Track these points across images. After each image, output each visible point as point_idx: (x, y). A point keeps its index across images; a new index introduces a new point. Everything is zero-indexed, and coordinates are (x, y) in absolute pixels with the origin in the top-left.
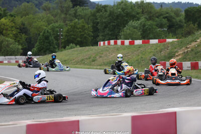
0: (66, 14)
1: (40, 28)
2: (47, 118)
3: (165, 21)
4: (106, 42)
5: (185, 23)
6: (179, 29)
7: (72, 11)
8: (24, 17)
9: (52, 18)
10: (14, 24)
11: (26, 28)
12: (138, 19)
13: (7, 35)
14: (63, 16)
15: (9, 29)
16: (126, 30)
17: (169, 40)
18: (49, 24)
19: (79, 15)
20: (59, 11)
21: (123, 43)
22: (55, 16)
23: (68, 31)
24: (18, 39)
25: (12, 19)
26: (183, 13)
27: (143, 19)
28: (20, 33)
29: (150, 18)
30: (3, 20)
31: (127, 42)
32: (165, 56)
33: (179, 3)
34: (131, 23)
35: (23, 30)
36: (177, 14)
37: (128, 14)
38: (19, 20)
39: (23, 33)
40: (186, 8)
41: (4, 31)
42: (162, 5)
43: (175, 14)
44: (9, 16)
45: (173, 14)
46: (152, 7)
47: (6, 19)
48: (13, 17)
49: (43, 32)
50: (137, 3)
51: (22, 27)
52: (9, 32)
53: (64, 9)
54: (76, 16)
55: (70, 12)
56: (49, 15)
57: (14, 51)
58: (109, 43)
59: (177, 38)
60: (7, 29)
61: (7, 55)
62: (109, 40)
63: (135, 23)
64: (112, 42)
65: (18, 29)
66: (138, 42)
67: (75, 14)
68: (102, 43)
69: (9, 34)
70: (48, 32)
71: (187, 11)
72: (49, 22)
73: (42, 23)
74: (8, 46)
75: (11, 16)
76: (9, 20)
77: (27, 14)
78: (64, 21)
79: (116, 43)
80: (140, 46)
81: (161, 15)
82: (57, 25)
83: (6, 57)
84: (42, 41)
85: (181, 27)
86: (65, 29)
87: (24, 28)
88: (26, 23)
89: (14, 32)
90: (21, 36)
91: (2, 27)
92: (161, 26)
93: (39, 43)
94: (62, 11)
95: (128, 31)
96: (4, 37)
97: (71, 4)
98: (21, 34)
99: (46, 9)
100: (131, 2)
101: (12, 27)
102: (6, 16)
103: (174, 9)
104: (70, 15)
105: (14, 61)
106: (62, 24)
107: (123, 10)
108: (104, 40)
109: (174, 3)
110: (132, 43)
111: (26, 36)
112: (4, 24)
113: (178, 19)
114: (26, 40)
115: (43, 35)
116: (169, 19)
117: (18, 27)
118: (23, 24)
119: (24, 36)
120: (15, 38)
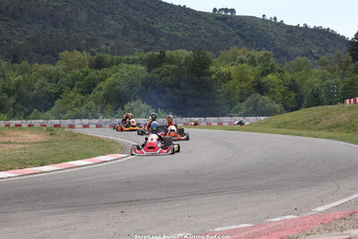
0: (345, 70)
1: (312, 85)
7: (352, 67)
8: (295, 73)
9: (328, 73)
10: (281, 81)
11: (296, 85)
14: (341, 71)
15: (277, 86)
18: (324, 81)
20: (337, 66)
22: (332, 72)
23: (344, 89)
24: (287, 97)
25: (279, 75)
28: (288, 90)
30: (269, 76)
35: (293, 87)
38: (288, 76)
39: (292, 91)
41: (271, 89)
44: (276, 72)
47: (272, 75)
48: (281, 74)
51: (292, 84)
52: (276, 90)
53: (343, 64)
55: (350, 67)
56: (324, 71)
60: (273, 87)
65: (287, 86)
69: (276, 92)
70: (317, 89)
72: (324, 79)
73: (316, 79)
75: (280, 72)
76: (277, 76)
77: (300, 70)
78: (342, 78)
82: (333, 81)
84: (310, 99)
86: (342, 86)
87: (294, 85)
88: (297, 79)
89: (282, 90)
90: (290, 94)
91: (268, 84)
93: (307, 102)
94: (341, 66)
97: (351, 59)
98: (290, 92)
99: (324, 64)
101: (280, 84)
104: (349, 70)
106: (339, 80)
111: (296, 95)
112: (271, 81)
114: (296, 98)
115: (311, 93)
117: (287, 84)
118: (293, 81)
119: (293, 94)
120: (282, 96)
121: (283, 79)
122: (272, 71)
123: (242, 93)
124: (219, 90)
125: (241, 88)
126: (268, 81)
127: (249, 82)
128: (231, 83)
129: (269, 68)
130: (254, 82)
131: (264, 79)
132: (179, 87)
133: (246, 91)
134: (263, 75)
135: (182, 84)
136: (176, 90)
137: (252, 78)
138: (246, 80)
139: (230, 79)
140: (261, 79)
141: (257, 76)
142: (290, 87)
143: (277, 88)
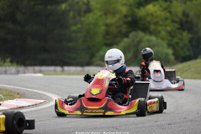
10: (168, 15)
11: (191, 21)
13: (156, 33)
15: (161, 22)
24: (176, 40)
25: (165, 5)
28: (179, 29)
30: (150, 8)
35: (185, 24)
38: (178, 8)
39: (184, 30)
41: (152, 27)
44: (161, 1)
47: (154, 5)
48: (168, 3)
51: (184, 19)
52: (160, 28)
60: (156, 24)
65: (176, 22)
69: (159, 32)
76: (161, 6)
87: (187, 22)
89: (169, 28)
90: (182, 34)
91: (148, 19)
98: (181, 31)
101: (166, 19)
111: (190, 36)
112: (152, 15)
114: (191, 41)
117: (176, 19)
118: (185, 14)
119: (186, 35)
120: (169, 38)
121: (170, 12)
123: (107, 33)
124: (73, 28)
125: (107, 25)
126: (148, 14)
127: (118, 16)
128: (90, 18)
130: (126, 16)
131: (141, 12)
132: (14, 21)
133: (114, 30)
134: (140, 5)
135: (19, 16)
136: (10, 25)
137: (124, 10)
138: (114, 13)
139: (89, 10)
140: (136, 10)
141: (130, 6)
142: (181, 25)
143: (161, 25)
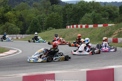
0: (47, 9)
1: (31, 17)
2: (35, 72)
3: (107, 13)
4: (71, 26)
5: (120, 14)
6: (116, 18)
7: (51, 8)
8: (21, 11)
9: (39, 11)
10: (15, 15)
11: (23, 17)
12: (91, 12)
13: (11, 22)
14: (45, 10)
15: (13, 18)
16: (84, 19)
17: (109, 25)
18: (37, 15)
19: (55, 10)
20: (43, 8)
21: (81, 27)
22: (40, 10)
23: (48, 20)
24: (18, 24)
25: (14, 12)
26: (118, 8)
27: (93, 12)
28: (19, 20)
29: (98, 12)
30: (9, 13)
31: (84, 26)
32: (107, 35)
33: (116, 2)
34: (87, 15)
35: (21, 19)
36: (115, 9)
37: (84, 9)
38: (18, 13)
39: (21, 21)
40: (120, 5)
41: (10, 20)
42: (105, 3)
43: (113, 9)
44: (12, 11)
45: (112, 9)
46: (99, 5)
47: (10, 12)
49: (33, 20)
50: (90, 2)
51: (21, 17)
52: (12, 20)
53: (46, 6)
54: (53, 10)
55: (49, 8)
56: (36, 10)
57: (15, 32)
58: (73, 27)
59: (114, 23)
61: (11, 34)
62: (73, 25)
63: (89, 15)
64: (75, 26)
65: (18, 18)
66: (91, 26)
67: (52, 9)
68: (69, 27)
69: (12, 22)
70: (36, 20)
71: (120, 7)
72: (37, 14)
73: (33, 15)
74: (12, 28)
75: (14, 10)
79: (77, 27)
80: (92, 29)
81: (105, 10)
82: (41, 16)
83: (11, 35)
84: (32, 25)
85: (117, 17)
86: (47, 18)
87: (21, 18)
88: (23, 14)
89: (16, 20)
90: (20, 22)
91: (8, 17)
92: (105, 16)
93: (31, 27)
94: (45, 8)
95: (85, 20)
96: (9, 23)
97: (50, 3)
98: (20, 21)
99: (35, 6)
100: (87, 2)
101: (14, 17)
102: (11, 10)
103: (113, 6)
104: (49, 10)
105: (15, 38)
106: (45, 15)
107: (82, 6)
108: (70, 25)
109: (112, 2)
110: (87, 27)
111: (23, 23)
112: (9, 16)
113: (115, 12)
114: (23, 25)
115: (33, 22)
116: (110, 12)
118: (21, 15)
120: (16, 24)
121: (16, 14)
122: (10, 10)
126: (8, 15)
129: (8, 8)
131: (6, 15)
134: (5, 12)
140: (4, 14)
141: (1, 12)
142: (19, 19)
143: (13, 19)
